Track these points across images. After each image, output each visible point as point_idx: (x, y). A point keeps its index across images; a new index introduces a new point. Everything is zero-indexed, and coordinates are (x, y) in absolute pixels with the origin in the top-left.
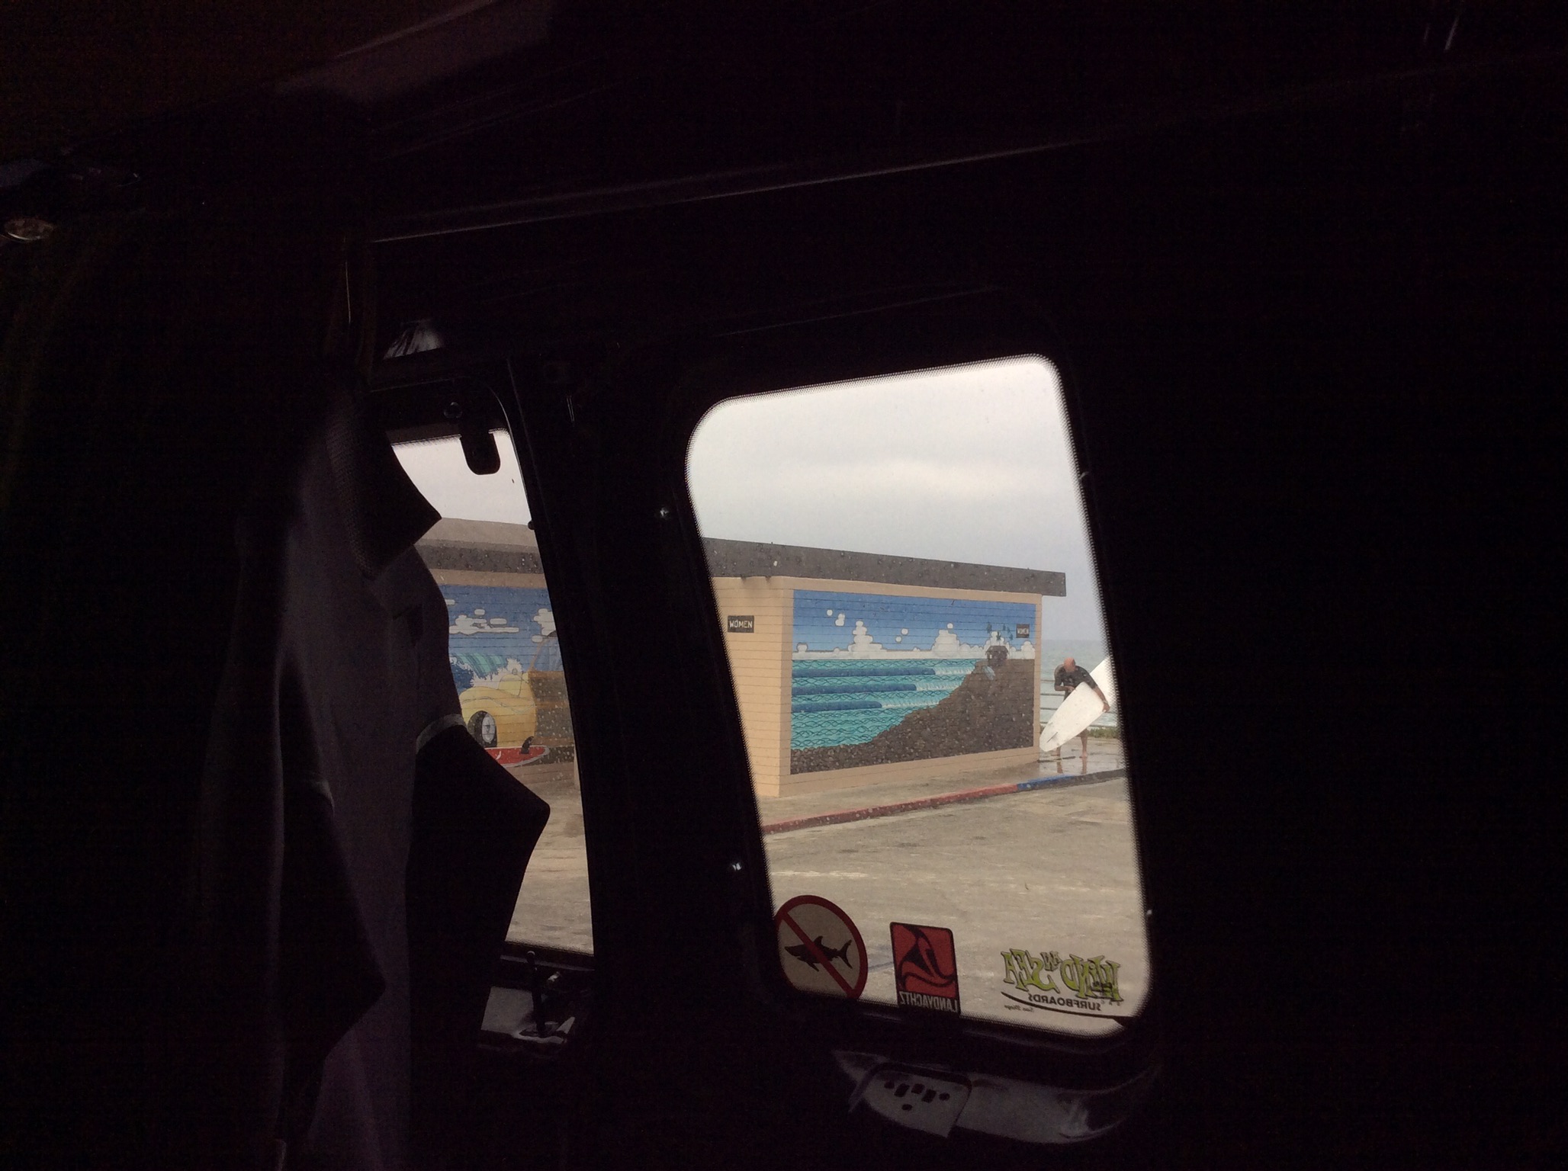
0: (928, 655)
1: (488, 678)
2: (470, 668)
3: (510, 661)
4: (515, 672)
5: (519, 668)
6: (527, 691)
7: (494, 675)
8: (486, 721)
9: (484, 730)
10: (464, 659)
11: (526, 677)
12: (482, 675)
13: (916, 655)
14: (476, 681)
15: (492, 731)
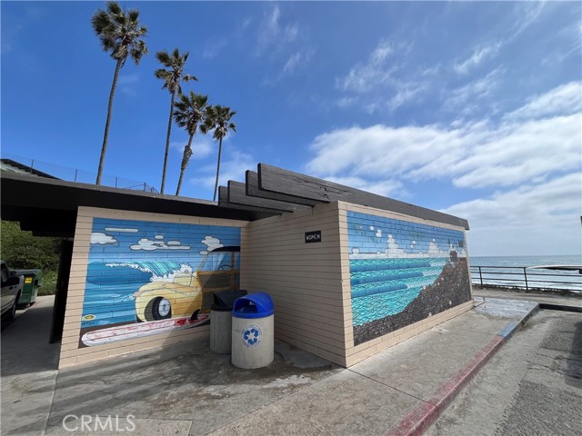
0: (426, 256)
1: (165, 276)
2: (149, 270)
3: (183, 266)
4: (186, 272)
5: (190, 269)
6: (195, 283)
7: (170, 275)
8: (162, 303)
9: (161, 309)
10: (144, 265)
11: (195, 274)
12: (160, 275)
13: (420, 256)
14: (155, 278)
15: (167, 308)
